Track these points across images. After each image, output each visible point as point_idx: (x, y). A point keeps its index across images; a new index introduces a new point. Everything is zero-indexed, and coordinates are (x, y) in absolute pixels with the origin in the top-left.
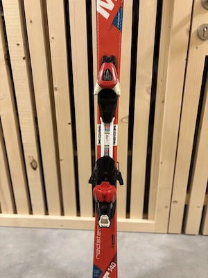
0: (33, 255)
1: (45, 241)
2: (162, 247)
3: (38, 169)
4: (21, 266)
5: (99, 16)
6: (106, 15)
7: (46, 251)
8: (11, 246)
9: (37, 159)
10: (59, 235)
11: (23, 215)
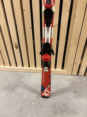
0: (18, 81)
1: (22, 77)
2: (68, 80)
4: (14, 85)
7: (23, 80)
8: (10, 78)
10: (28, 74)
11: (14, 67)
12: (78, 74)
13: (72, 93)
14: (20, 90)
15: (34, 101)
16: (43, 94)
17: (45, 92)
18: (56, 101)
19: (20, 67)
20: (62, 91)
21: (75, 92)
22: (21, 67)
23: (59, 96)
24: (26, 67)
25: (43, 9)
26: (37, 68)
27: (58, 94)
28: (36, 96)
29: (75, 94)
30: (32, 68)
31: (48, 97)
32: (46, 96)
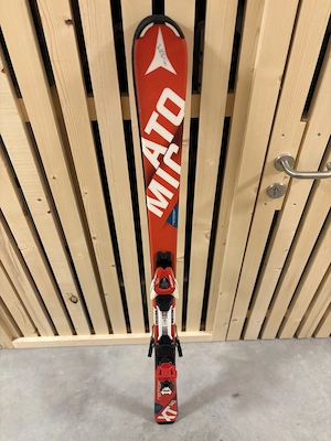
0: (88, 381)
2: (219, 358)
3: (79, 303)
4: (79, 396)
5: (150, 215)
6: (159, 214)
7: (101, 375)
8: (62, 372)
9: (76, 294)
10: (110, 353)
11: (66, 337)
12: (242, 337)
13: (229, 400)
14: (98, 409)
16: (160, 417)
17: (164, 413)
18: (191, 430)
19: (84, 336)
20: (205, 397)
21: (236, 396)
23: (198, 414)
24: (102, 336)
26: (133, 336)
27: (196, 408)
28: (143, 420)
29: (236, 401)
30: (120, 335)
31: (172, 422)
32: (168, 420)
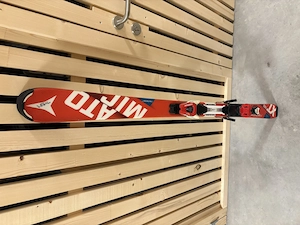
0: (252, 161)
3: (201, 164)
4: (261, 167)
6: (145, 111)
8: (245, 178)
9: (195, 165)
10: (235, 146)
12: (231, 58)
15: (290, 129)
16: (273, 115)
17: (270, 113)
19: (222, 162)
22: (223, 160)
24: (223, 150)
25: (196, 117)
26: (224, 130)
30: (223, 138)
32: (275, 110)
